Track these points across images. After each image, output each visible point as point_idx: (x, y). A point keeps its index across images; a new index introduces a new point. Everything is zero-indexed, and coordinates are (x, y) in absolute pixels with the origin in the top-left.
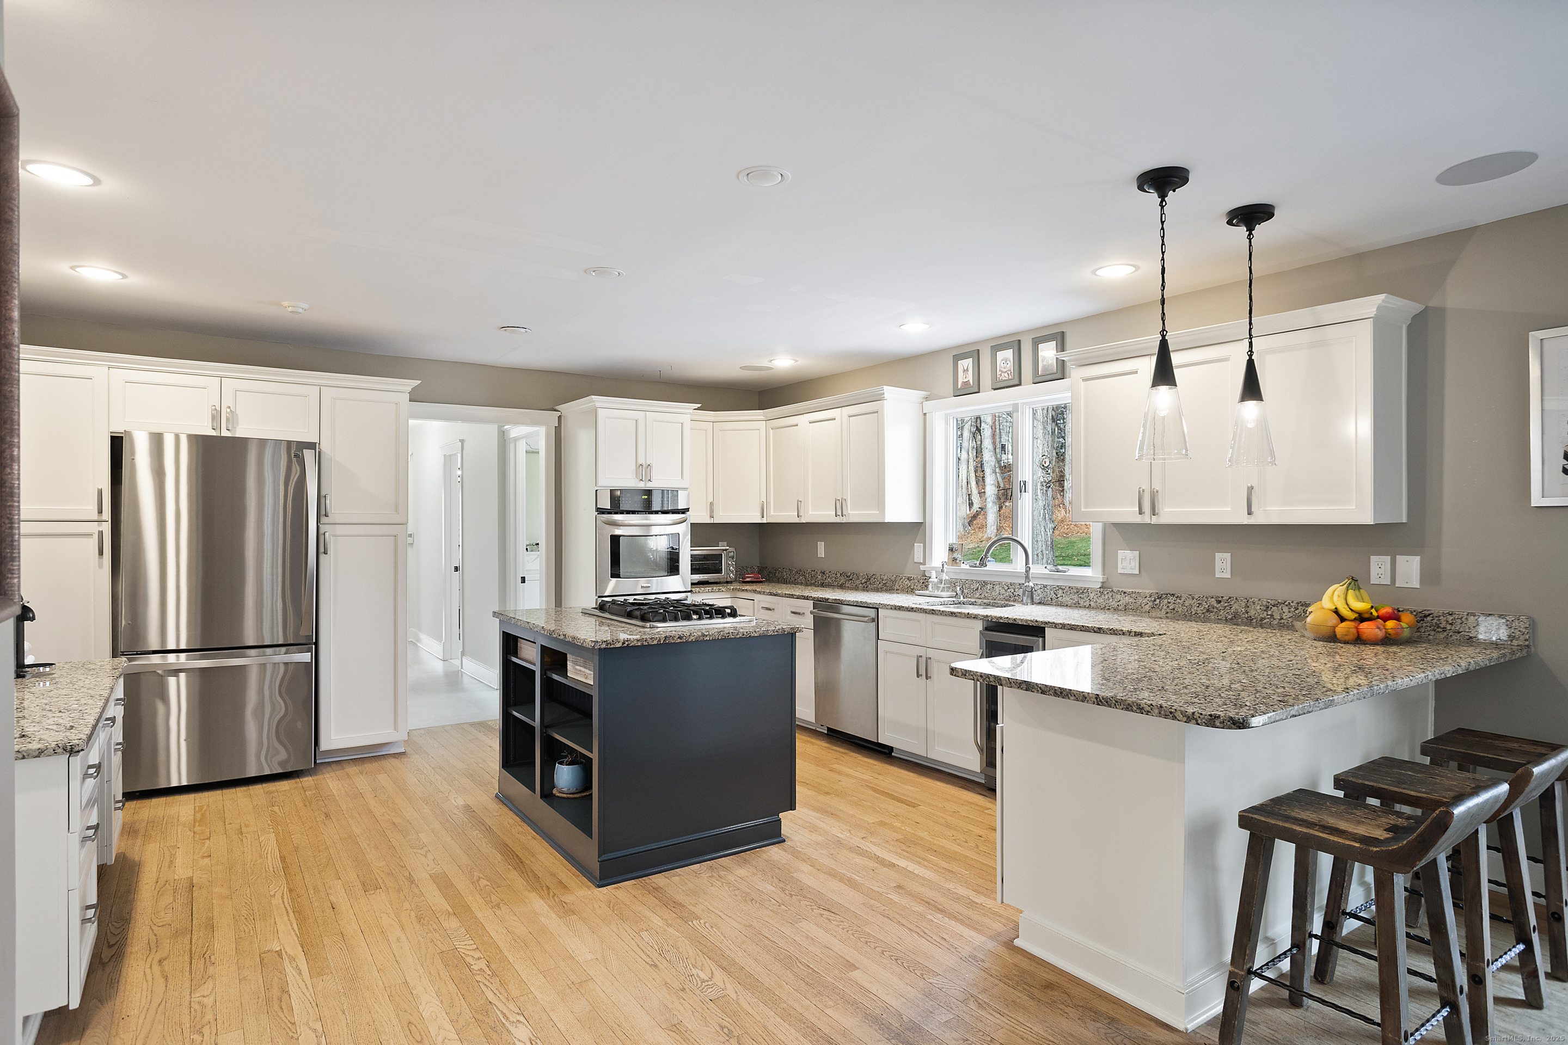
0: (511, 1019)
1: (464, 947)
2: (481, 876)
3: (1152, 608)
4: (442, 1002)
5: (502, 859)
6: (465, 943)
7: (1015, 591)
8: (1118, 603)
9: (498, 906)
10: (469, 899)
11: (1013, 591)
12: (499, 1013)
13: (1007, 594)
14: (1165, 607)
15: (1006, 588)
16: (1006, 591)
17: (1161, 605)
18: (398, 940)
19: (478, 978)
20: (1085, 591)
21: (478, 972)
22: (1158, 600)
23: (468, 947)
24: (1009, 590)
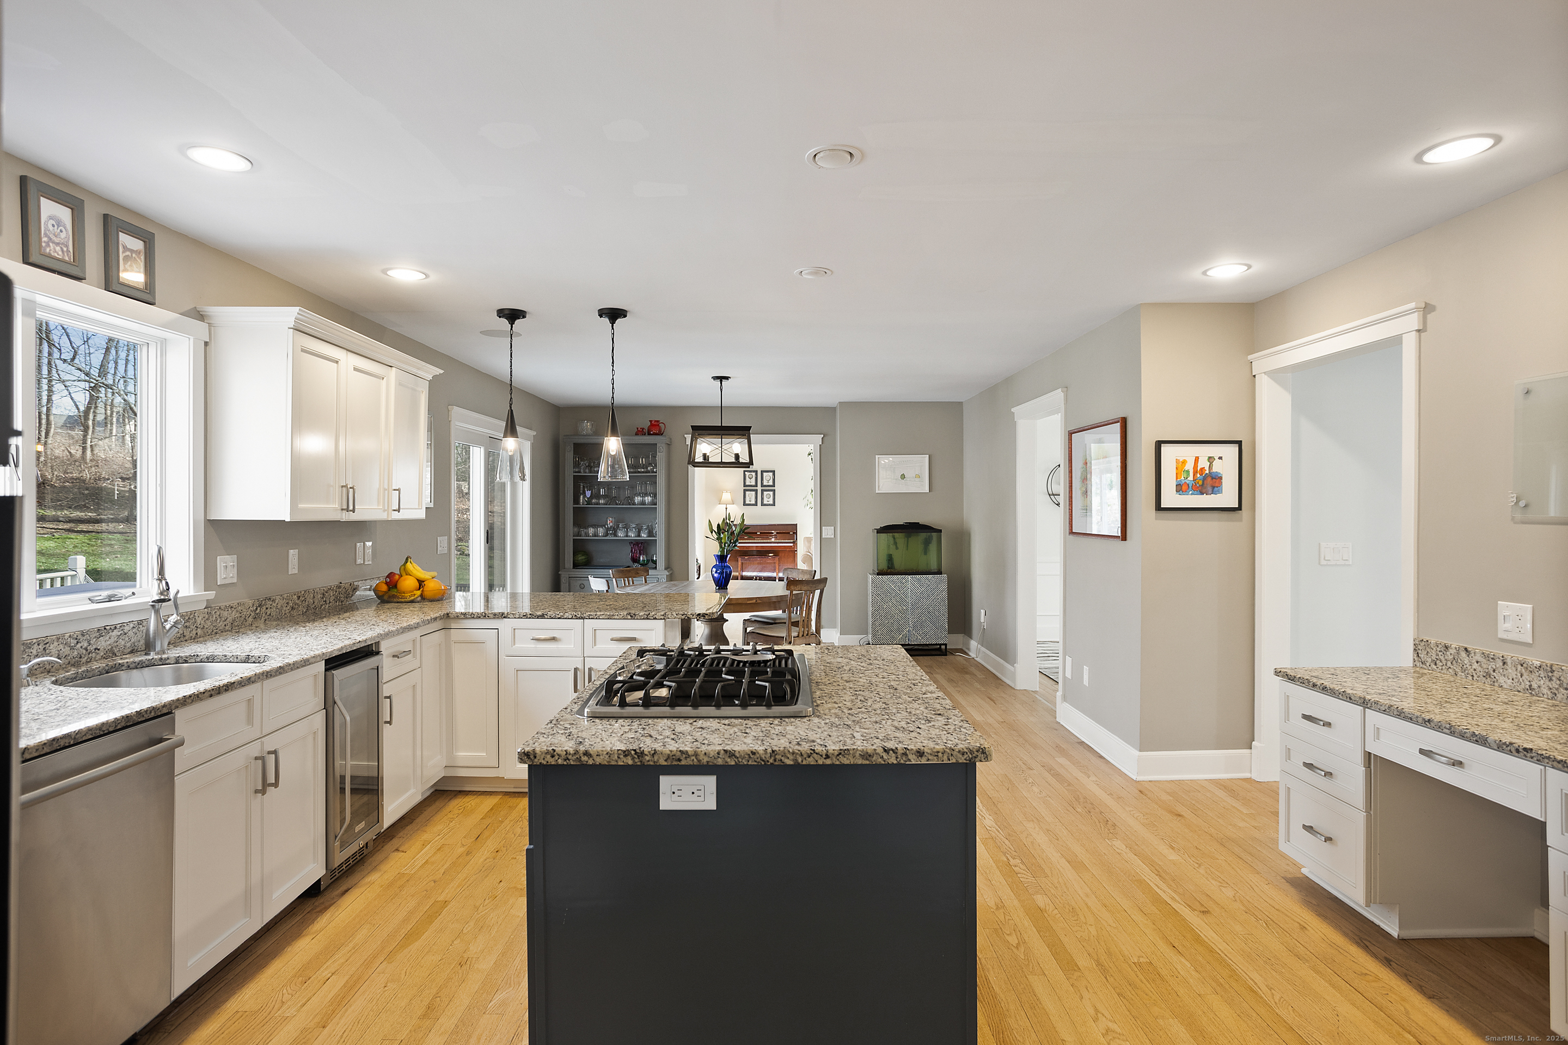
0: (994, 829)
1: (1028, 877)
2: (1015, 950)
3: (254, 618)
4: (1040, 846)
5: (988, 971)
6: (1027, 880)
7: (90, 644)
8: (225, 623)
9: (998, 908)
10: (1027, 923)
11: (86, 644)
12: (1002, 833)
13: (76, 653)
14: (264, 615)
15: (73, 642)
16: (72, 648)
17: (261, 612)
18: (1087, 896)
19: (1015, 853)
20: (192, 616)
21: (1016, 857)
22: (259, 608)
23: (1025, 876)
24: (79, 645)
